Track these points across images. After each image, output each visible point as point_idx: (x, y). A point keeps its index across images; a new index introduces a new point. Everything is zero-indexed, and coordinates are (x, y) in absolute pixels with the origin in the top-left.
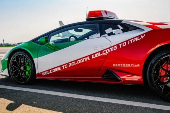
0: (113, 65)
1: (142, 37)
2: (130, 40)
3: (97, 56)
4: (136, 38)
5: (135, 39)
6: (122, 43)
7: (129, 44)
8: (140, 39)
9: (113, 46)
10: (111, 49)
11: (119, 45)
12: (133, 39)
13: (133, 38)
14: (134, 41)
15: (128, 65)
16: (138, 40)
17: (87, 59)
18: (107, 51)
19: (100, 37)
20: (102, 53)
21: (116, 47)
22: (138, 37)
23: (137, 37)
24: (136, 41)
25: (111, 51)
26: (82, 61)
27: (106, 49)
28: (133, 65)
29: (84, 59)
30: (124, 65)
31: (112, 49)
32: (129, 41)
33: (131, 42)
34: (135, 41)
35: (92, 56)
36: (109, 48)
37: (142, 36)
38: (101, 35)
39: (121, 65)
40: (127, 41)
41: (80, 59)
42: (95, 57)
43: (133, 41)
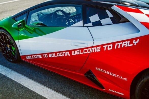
0: (96, 68)
1: (135, 43)
2: (118, 44)
3: (77, 53)
4: (127, 42)
5: (124, 44)
6: (108, 44)
7: (116, 48)
8: (132, 45)
9: (96, 46)
10: (93, 49)
11: (104, 46)
12: (121, 43)
13: (122, 41)
14: (122, 47)
15: (113, 74)
16: (129, 45)
17: (67, 54)
18: (89, 50)
19: (83, 26)
20: (83, 52)
21: (100, 49)
22: (129, 42)
23: (127, 40)
24: (126, 46)
25: (94, 52)
26: (61, 54)
27: (87, 48)
28: (119, 77)
29: (63, 53)
30: (109, 72)
31: (95, 49)
32: (116, 44)
33: (119, 47)
34: (124, 46)
35: (72, 52)
36: (91, 47)
37: (135, 41)
38: (84, 24)
39: (105, 71)
40: (114, 44)
41: (59, 52)
42: (75, 54)
43: (121, 45)
